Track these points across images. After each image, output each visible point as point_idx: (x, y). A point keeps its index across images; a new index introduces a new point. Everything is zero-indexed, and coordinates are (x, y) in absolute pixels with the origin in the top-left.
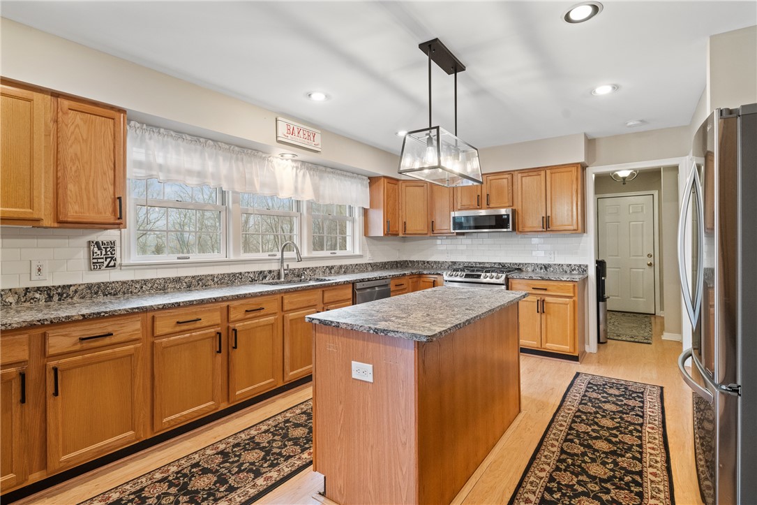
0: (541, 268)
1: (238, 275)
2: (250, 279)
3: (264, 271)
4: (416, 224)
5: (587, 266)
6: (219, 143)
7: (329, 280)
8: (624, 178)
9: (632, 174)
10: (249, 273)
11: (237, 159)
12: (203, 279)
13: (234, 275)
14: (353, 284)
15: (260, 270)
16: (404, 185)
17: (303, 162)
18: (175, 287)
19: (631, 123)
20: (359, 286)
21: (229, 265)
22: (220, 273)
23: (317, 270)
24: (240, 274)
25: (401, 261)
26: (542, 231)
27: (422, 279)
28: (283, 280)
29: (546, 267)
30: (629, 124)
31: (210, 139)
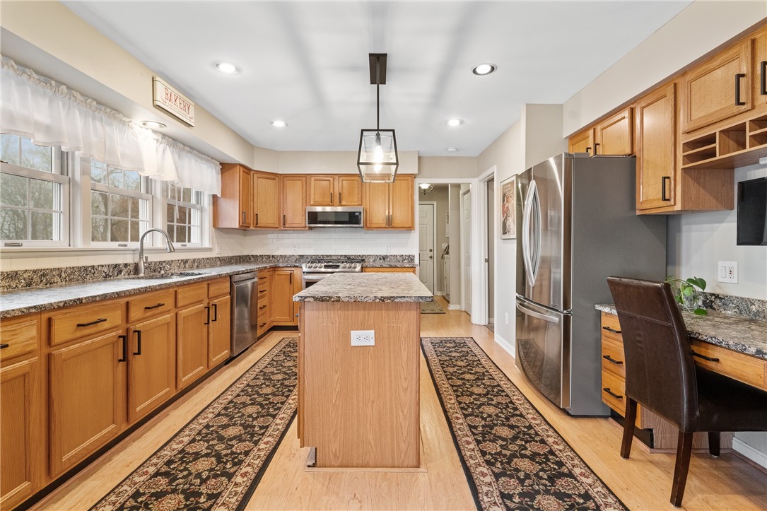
0: (380, 259)
1: (90, 269)
2: (104, 274)
3: (119, 265)
4: (267, 217)
5: (414, 256)
6: (74, 92)
7: (200, 274)
8: (425, 190)
9: (430, 187)
10: (102, 266)
11: (94, 118)
12: (47, 275)
13: (86, 269)
14: (230, 276)
15: (115, 263)
16: (256, 176)
17: (164, 135)
18: (9, 286)
19: (451, 150)
20: (236, 278)
21: (78, 256)
22: (68, 266)
23: (173, 264)
24: (93, 267)
25: (243, 256)
26: (386, 228)
27: (277, 273)
28: (142, 275)
29: (384, 258)
30: (449, 150)
31: (64, 84)
